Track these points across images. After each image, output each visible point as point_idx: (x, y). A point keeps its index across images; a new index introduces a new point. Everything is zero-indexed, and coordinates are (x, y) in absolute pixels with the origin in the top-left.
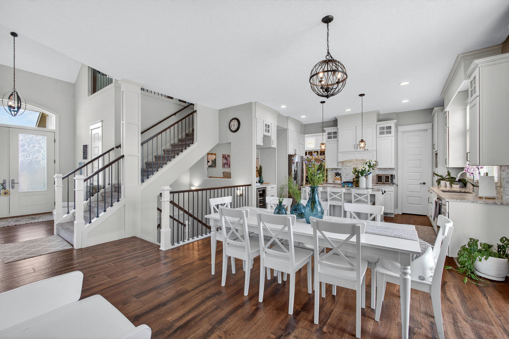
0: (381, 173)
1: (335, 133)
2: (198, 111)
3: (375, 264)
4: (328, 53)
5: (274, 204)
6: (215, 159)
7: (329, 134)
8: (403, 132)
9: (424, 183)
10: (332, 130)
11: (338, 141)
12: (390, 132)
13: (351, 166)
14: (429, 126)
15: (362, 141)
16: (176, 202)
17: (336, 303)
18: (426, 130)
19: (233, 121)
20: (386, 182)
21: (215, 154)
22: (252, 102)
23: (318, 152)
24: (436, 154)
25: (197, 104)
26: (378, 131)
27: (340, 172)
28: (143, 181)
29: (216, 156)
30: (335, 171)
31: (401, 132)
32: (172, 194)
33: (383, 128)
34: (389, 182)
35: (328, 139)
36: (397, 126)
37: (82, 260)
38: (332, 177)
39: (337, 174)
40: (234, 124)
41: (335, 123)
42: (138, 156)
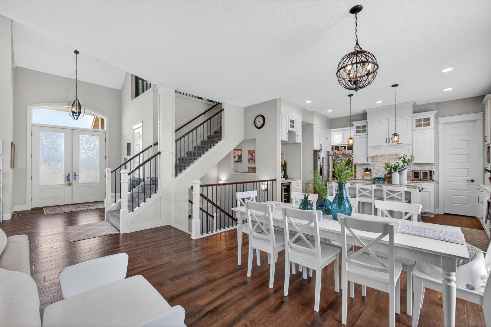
0: (417, 169)
1: (365, 127)
2: (225, 110)
3: (412, 267)
4: (357, 44)
5: (299, 199)
6: (241, 155)
7: (358, 127)
8: (445, 124)
9: (473, 181)
10: (360, 123)
11: (368, 135)
12: (429, 125)
13: (383, 161)
14: (479, 116)
15: (395, 134)
16: (205, 194)
17: (366, 304)
18: (475, 121)
19: (258, 117)
20: (423, 178)
21: (241, 150)
22: (277, 99)
23: (345, 147)
24: (489, 148)
25: (224, 103)
26: (414, 123)
27: (369, 167)
28: (176, 175)
29: (242, 152)
30: (364, 167)
31: (443, 124)
32: (202, 188)
33: (420, 120)
34: (427, 178)
35: (356, 133)
36: (437, 116)
37: (126, 243)
38: (361, 173)
39: (367, 170)
40: (260, 121)
41: (364, 116)
42: (173, 152)
